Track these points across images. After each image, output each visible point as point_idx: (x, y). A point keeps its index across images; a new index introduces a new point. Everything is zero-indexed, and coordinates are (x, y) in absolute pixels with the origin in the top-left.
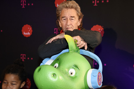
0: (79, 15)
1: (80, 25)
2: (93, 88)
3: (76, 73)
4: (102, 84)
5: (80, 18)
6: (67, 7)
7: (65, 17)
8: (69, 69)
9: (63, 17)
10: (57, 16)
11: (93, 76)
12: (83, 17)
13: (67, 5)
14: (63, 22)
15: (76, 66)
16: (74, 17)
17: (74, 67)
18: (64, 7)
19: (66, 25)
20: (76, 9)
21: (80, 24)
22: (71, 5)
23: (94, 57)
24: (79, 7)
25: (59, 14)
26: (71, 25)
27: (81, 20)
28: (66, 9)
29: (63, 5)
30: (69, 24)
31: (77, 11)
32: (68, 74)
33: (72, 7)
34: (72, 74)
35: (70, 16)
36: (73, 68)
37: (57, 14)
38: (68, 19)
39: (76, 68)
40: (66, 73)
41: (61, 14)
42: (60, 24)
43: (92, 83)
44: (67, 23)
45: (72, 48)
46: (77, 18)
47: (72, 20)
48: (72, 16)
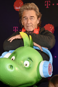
0: (38, 15)
1: (39, 24)
2: (45, 77)
3: (30, 65)
4: (52, 73)
5: (39, 17)
6: (27, 9)
7: (26, 17)
8: (24, 61)
9: (24, 17)
10: (20, 16)
11: (44, 66)
12: (42, 16)
13: (28, 8)
14: (25, 21)
15: (30, 59)
16: (33, 17)
17: (29, 59)
18: (24, 9)
19: (27, 23)
20: (35, 10)
21: (39, 22)
22: (31, 7)
23: (46, 51)
24: (38, 8)
25: (21, 15)
26: (31, 24)
27: (39, 19)
28: (27, 11)
29: (24, 7)
30: (29, 23)
31: (36, 12)
32: (23, 66)
33: (32, 9)
34: (26, 65)
35: (30, 16)
36: (27, 60)
37: (20, 15)
38: (29, 18)
39: (30, 60)
40: (22, 65)
41: (22, 14)
42: (22, 22)
43: (43, 73)
44: (28, 22)
45: (26, 43)
46: (36, 17)
47: (32, 20)
48: (32, 16)
